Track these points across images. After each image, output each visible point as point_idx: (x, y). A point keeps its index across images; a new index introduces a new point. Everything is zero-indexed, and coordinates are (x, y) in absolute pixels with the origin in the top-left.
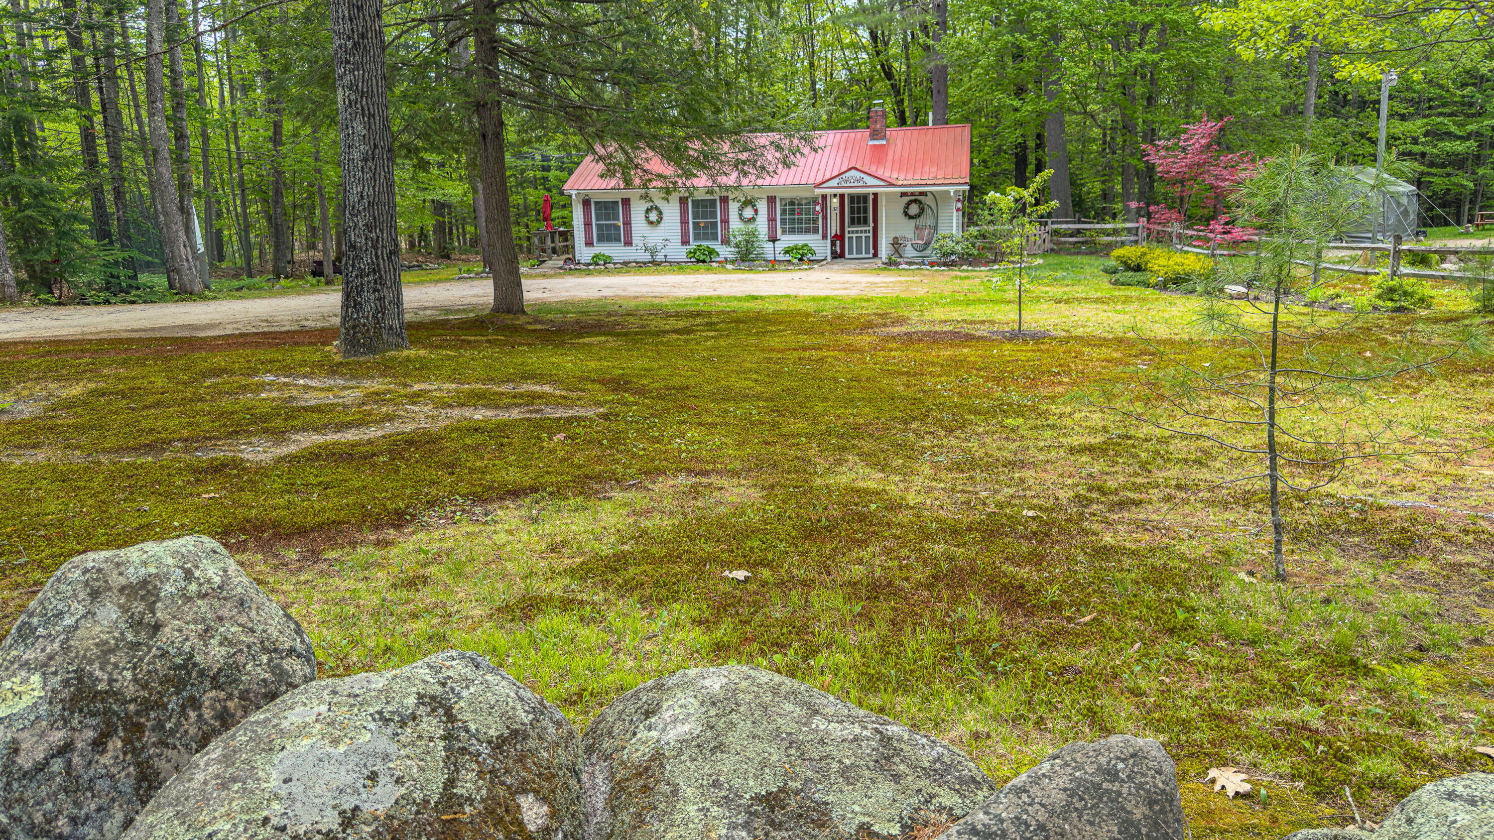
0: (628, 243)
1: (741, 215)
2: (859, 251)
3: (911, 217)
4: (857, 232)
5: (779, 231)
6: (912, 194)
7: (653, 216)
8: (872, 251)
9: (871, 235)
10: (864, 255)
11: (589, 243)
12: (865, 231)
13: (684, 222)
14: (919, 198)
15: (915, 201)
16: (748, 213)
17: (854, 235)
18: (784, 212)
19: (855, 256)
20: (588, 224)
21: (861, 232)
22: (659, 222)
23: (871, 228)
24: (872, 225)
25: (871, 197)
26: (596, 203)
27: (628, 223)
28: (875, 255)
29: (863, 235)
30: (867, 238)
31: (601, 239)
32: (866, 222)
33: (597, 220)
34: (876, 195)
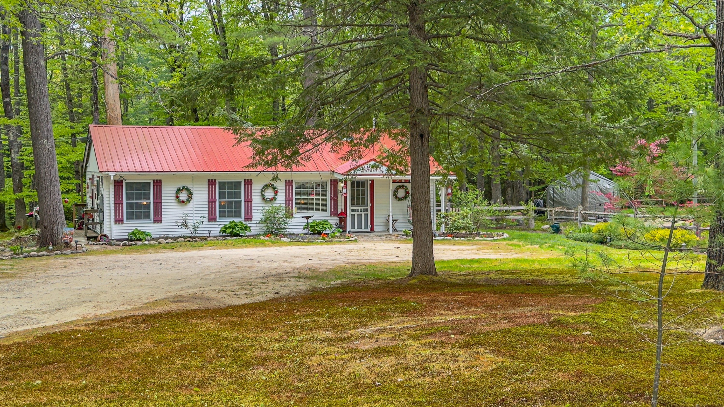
0: (158, 220)
1: (263, 196)
2: (360, 226)
3: (400, 199)
4: (358, 210)
5: (295, 209)
6: (400, 181)
7: (183, 196)
8: (370, 226)
9: (369, 213)
10: (363, 230)
11: (118, 221)
12: (364, 210)
13: (211, 202)
14: (405, 184)
15: (403, 187)
16: (269, 194)
17: (356, 213)
18: (298, 193)
19: (356, 230)
20: (118, 203)
21: (361, 210)
22: (188, 201)
23: (369, 208)
24: (369, 205)
25: (369, 182)
26: (127, 184)
27: (158, 202)
28: (372, 229)
29: (363, 213)
30: (366, 215)
31: (130, 216)
32: (363, 203)
33: (128, 199)
34: (372, 181)
